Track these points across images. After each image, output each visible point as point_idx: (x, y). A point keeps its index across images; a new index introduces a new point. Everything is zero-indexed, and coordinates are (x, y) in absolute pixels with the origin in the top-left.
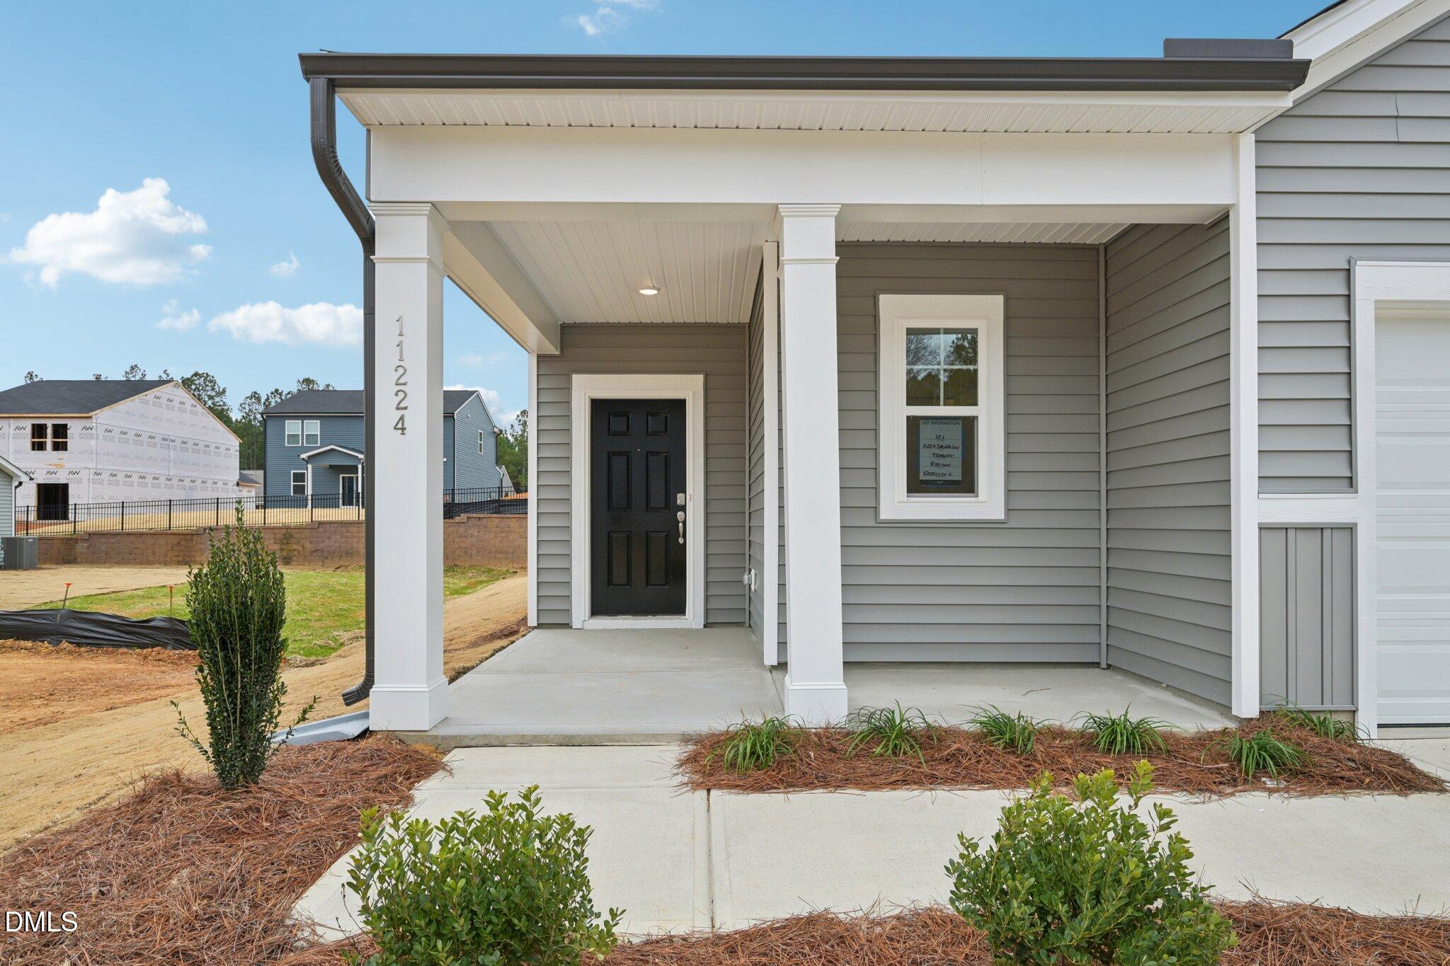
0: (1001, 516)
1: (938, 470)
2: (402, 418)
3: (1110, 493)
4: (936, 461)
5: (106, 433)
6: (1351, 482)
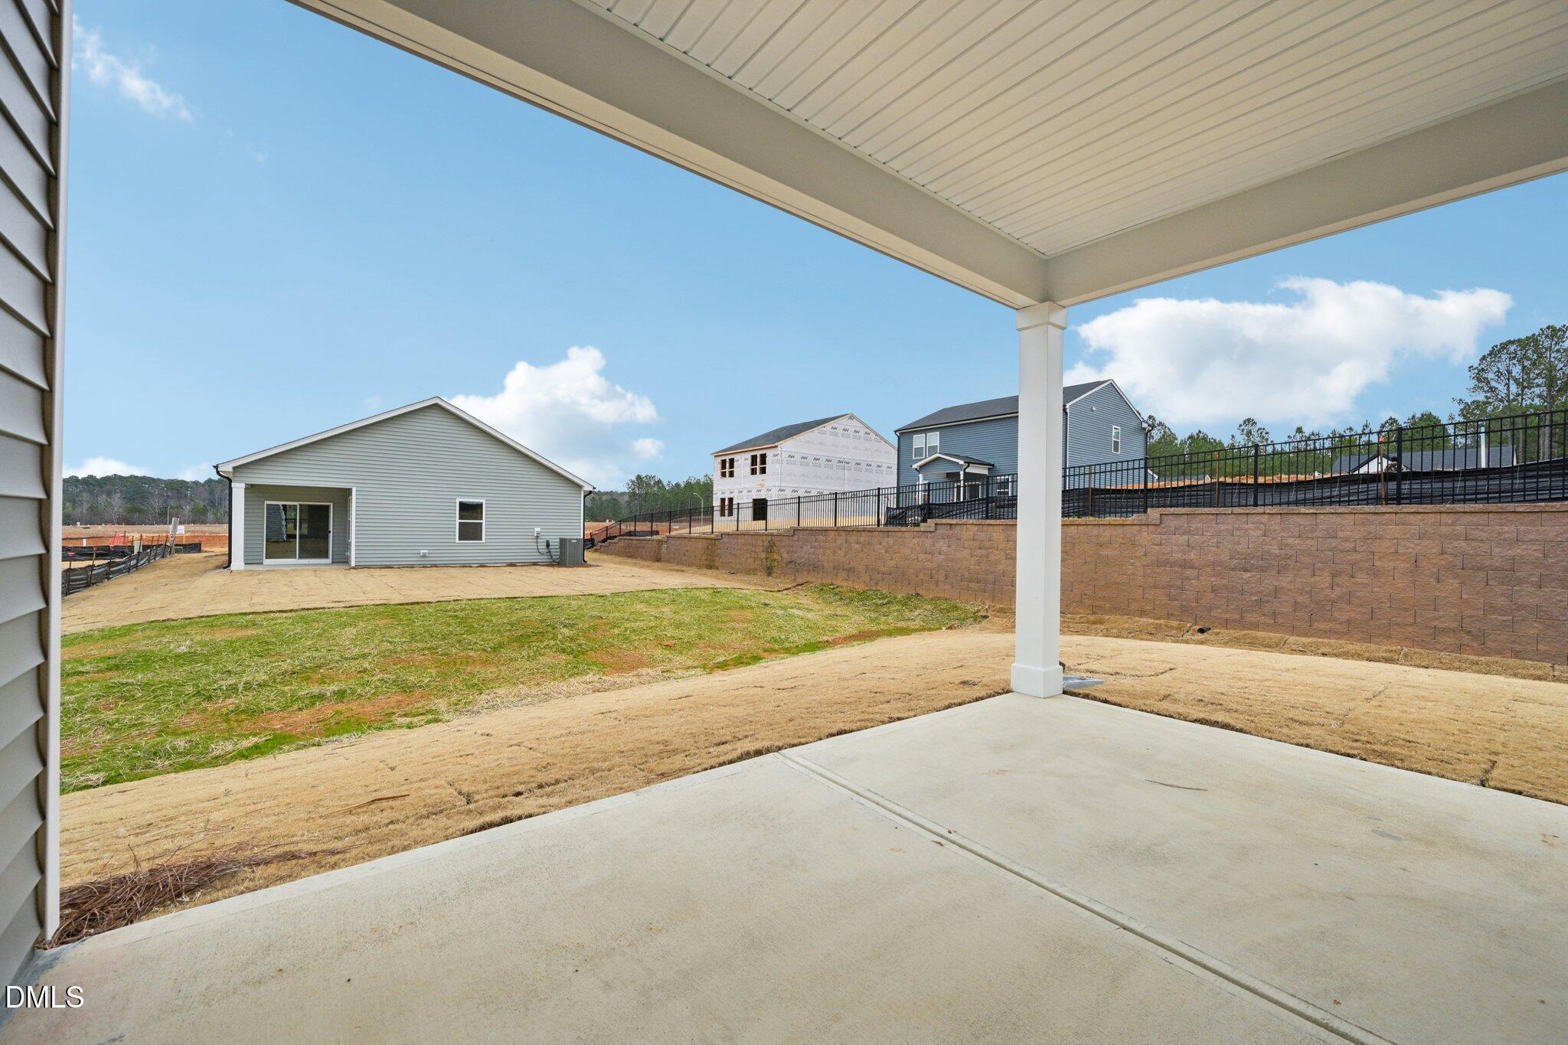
5: (802, 460)
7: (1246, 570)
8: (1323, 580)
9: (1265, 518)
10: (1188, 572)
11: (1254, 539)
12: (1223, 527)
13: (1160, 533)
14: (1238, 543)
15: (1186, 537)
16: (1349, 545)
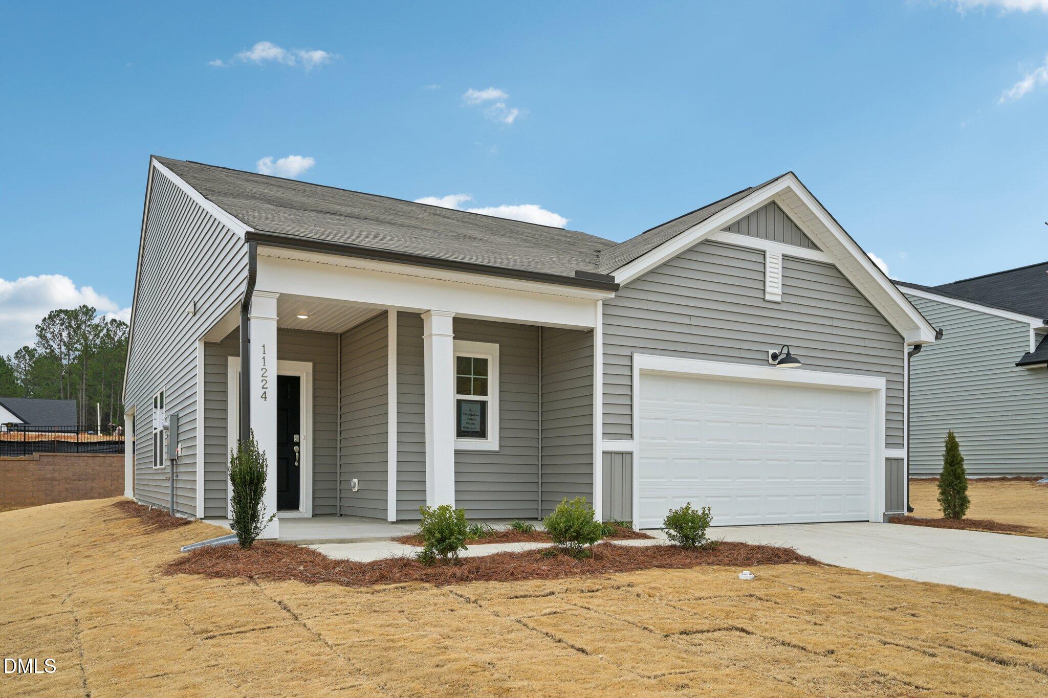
0: (497, 449)
1: (469, 426)
2: (265, 393)
3: (543, 439)
4: (469, 422)
6: (632, 435)
7: (80, 481)
8: (108, 483)
9: (86, 458)
10: (55, 483)
11: (82, 467)
12: (69, 462)
13: (39, 465)
14: (75, 469)
15: (52, 467)
16: (116, 469)
